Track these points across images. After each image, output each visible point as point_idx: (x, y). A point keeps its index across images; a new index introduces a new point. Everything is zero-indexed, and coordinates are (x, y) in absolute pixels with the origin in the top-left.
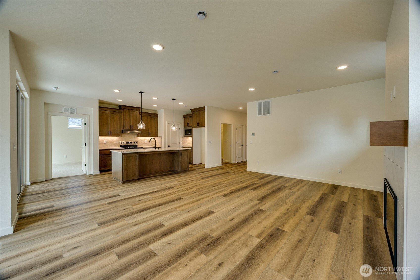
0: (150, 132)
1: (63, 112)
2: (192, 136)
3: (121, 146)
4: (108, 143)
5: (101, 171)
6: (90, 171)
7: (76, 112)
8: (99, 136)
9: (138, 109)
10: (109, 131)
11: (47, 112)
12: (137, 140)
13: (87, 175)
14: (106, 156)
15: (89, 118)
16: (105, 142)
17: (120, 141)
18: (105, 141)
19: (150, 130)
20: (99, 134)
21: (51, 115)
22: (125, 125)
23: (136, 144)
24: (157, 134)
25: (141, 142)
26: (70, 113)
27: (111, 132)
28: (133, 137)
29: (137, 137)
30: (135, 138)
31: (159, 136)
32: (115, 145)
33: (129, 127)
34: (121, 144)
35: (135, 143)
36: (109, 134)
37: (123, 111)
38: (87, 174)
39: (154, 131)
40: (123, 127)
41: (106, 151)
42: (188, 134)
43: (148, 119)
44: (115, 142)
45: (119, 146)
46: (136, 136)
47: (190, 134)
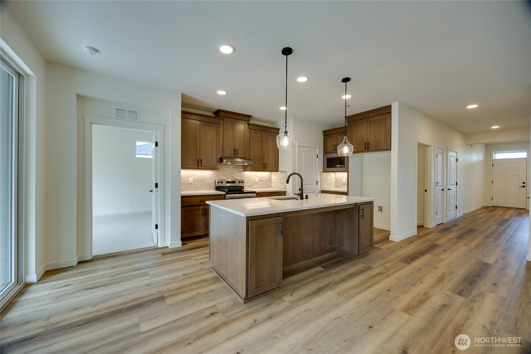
0: (266, 162)
1: (115, 117)
2: (347, 171)
3: (218, 188)
4: (196, 183)
5: (184, 239)
6: (164, 241)
7: (139, 117)
8: (182, 168)
9: (246, 119)
10: (197, 158)
11: (83, 116)
12: (242, 177)
13: (159, 248)
14: (193, 208)
15: (164, 131)
16: (191, 180)
17: (215, 179)
18: (190, 178)
19: (266, 159)
20: (182, 164)
21: (92, 123)
22: (225, 148)
23: (241, 185)
24: (277, 167)
25: (249, 181)
26: (127, 119)
27: (201, 161)
28: (236, 171)
29: (242, 171)
30: (239, 173)
31: (279, 170)
32: (208, 186)
33: (232, 152)
34: (217, 185)
35: (240, 182)
36: (199, 165)
37: (222, 121)
38: (159, 246)
39: (271, 160)
40: (221, 153)
41: (193, 198)
42: (336, 167)
43: (264, 138)
44: (207, 181)
45: (214, 188)
46: (242, 169)
47: (341, 167)
